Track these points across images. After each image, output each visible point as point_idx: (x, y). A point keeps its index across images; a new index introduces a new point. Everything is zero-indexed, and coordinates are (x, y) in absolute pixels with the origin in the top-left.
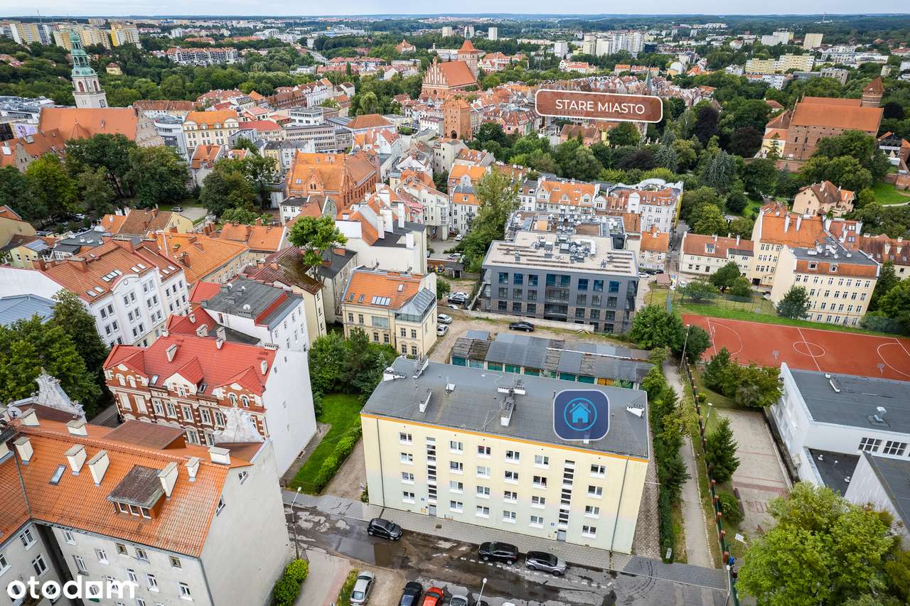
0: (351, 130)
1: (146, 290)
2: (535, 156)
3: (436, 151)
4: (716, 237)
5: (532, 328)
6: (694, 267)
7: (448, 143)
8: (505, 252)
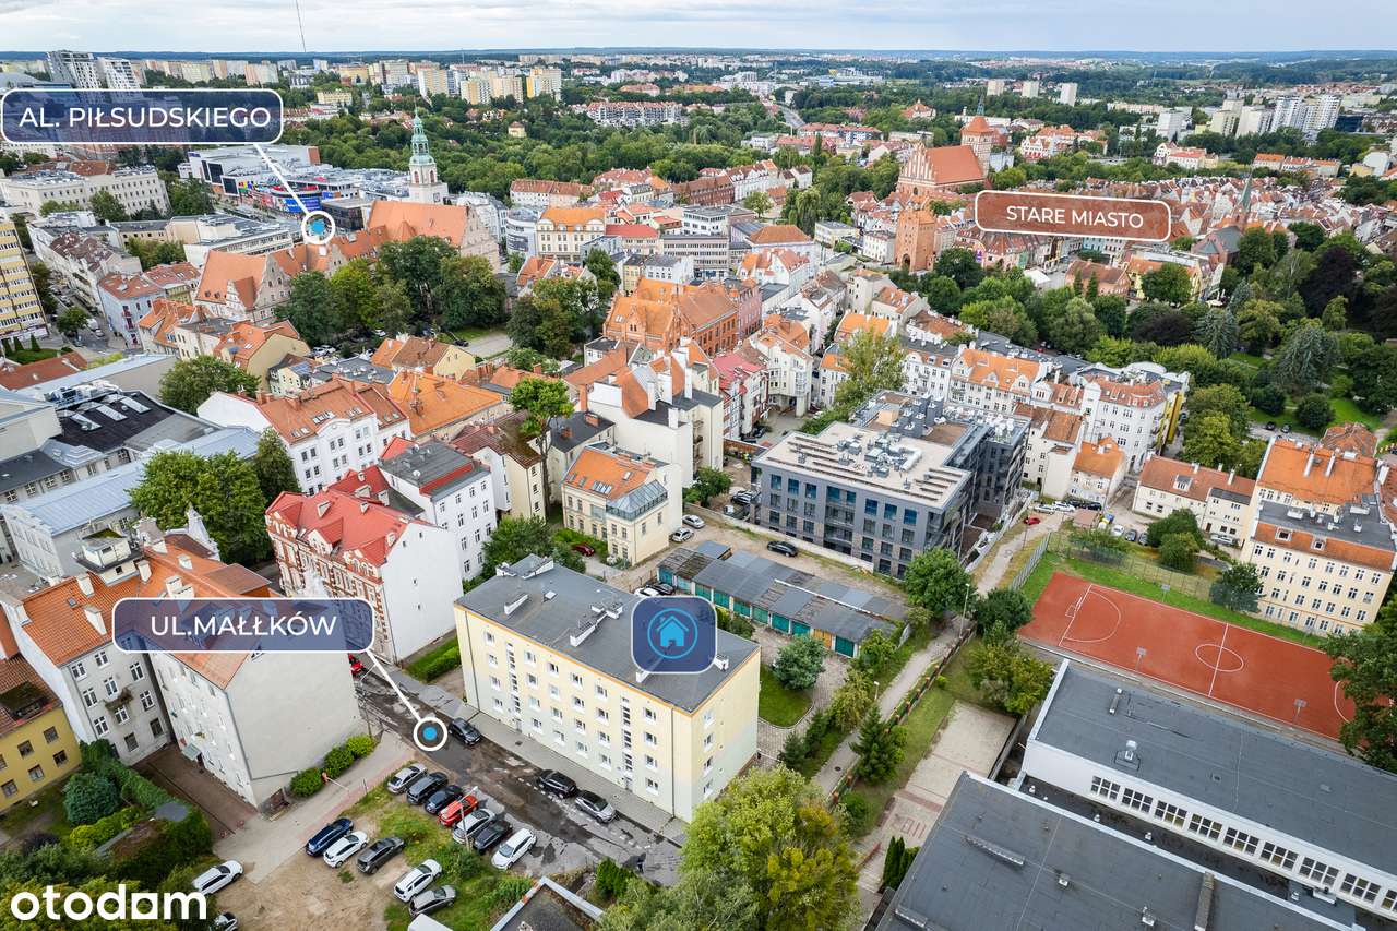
0: (752, 245)
1: (358, 436)
2: (1000, 306)
3: (849, 286)
4: (1197, 467)
5: (794, 552)
6: (1155, 507)
7: (865, 277)
8: (795, 448)
